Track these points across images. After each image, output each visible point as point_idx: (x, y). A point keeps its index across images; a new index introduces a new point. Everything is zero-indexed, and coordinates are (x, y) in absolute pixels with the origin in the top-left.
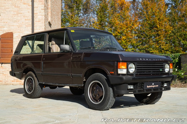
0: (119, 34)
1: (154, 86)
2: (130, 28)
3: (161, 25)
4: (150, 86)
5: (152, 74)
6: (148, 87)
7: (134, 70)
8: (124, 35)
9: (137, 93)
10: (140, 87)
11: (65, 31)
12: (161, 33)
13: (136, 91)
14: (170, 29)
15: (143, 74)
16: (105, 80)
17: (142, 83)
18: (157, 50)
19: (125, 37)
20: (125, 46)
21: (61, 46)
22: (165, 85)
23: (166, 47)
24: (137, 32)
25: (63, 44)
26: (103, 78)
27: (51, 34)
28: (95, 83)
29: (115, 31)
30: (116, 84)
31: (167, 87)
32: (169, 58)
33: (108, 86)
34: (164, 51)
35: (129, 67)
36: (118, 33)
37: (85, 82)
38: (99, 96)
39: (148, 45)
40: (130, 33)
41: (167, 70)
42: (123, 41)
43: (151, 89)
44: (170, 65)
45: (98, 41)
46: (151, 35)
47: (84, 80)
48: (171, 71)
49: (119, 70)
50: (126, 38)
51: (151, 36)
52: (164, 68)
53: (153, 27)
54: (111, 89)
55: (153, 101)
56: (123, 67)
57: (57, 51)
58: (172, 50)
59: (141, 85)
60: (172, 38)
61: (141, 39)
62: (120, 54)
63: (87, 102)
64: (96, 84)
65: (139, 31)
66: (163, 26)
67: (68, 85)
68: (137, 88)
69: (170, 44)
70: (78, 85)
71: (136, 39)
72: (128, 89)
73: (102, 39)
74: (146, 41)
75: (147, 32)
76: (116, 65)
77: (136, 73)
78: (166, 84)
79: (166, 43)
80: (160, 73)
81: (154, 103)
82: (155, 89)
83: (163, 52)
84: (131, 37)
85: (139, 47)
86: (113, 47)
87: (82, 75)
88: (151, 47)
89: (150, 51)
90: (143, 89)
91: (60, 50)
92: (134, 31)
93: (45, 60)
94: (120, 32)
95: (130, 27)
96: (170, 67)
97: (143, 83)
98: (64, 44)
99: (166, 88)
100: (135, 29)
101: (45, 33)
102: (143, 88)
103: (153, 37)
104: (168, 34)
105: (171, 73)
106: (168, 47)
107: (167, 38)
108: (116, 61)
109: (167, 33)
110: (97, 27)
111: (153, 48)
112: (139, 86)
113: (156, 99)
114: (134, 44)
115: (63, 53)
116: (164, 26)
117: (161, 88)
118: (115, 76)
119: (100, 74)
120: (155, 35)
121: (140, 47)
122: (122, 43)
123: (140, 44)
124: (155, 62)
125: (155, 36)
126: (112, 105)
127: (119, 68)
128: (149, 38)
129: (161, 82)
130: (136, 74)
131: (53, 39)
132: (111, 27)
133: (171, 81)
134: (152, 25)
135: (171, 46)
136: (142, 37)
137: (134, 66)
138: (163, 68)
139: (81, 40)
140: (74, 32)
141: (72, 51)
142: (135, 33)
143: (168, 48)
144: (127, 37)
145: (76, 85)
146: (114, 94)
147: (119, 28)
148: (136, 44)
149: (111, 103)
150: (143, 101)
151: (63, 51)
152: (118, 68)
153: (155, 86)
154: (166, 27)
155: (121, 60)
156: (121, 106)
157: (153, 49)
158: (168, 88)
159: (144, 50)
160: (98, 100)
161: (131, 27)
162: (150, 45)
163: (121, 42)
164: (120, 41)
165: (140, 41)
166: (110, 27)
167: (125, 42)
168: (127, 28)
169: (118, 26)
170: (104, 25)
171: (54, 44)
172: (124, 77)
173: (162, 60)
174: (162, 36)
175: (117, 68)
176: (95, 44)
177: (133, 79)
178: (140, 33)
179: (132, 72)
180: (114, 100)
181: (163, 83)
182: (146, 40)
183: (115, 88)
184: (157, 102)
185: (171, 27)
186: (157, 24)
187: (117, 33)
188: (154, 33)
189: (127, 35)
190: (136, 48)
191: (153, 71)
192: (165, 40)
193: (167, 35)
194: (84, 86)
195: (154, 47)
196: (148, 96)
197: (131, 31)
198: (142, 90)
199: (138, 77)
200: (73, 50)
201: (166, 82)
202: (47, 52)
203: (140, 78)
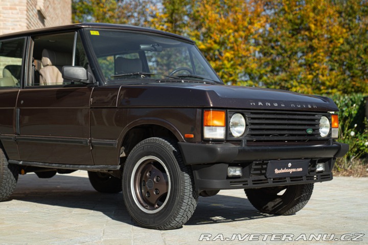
0: (216, 46)
1: (291, 171)
2: (244, 31)
3: (319, 24)
4: (282, 171)
5: (288, 141)
6: (277, 171)
7: (242, 129)
8: (228, 48)
9: (251, 185)
10: (259, 172)
11: (77, 33)
12: (319, 43)
13: (247, 181)
14: (341, 33)
15: (265, 139)
16: (173, 154)
17: (263, 162)
18: (309, 86)
19: (232, 54)
20: (231, 75)
21: (66, 69)
22: (320, 168)
23: (331, 80)
24: (261, 41)
25: (70, 65)
26: (168, 149)
27: (39, 38)
28: (147, 162)
29: (207, 37)
30: (200, 164)
31: (324, 173)
32: (329, 101)
33: (179, 169)
34: (324, 89)
35: (231, 124)
36: (215, 42)
37: (123, 160)
38: (157, 194)
39: (288, 73)
40: (244, 44)
41: (324, 132)
42: (226, 62)
43: (285, 178)
44: (333, 119)
45: (165, 62)
46: (296, 48)
47: (121, 156)
48: (335, 135)
49: (206, 129)
50: (232, 56)
51: (294, 51)
52: (316, 126)
53: (299, 29)
54: (187, 176)
55: (291, 208)
56: (216, 122)
57: (55, 82)
58: (345, 87)
59: (259, 167)
60: (345, 58)
61: (269, 59)
62: (208, 91)
63: (129, 209)
64: (150, 163)
65: (265, 39)
66: (325, 26)
67: (81, 166)
68: (250, 173)
69: (340, 71)
70: (106, 168)
71: (258, 59)
72: (228, 178)
73: (174, 57)
74: (282, 64)
75: (284, 40)
76: (198, 117)
77: (248, 138)
78: (321, 165)
79: (332, 70)
80: (308, 138)
81: (293, 213)
82: (294, 177)
83: (323, 91)
84: (244, 53)
85: (265, 78)
86: (196, 75)
87: (116, 142)
88: (295, 78)
89: (291, 88)
90: (266, 177)
91: (64, 81)
92: (253, 38)
93: (24, 105)
94: (218, 41)
95: (244, 29)
96: (331, 124)
97: (265, 162)
98: (73, 65)
99: (321, 176)
100: (256, 34)
101: (26, 38)
102: (264, 174)
103: (300, 54)
104: (337, 48)
105: (334, 140)
106: (335, 77)
107: (333, 56)
108: (198, 108)
109: (333, 43)
110: (164, 27)
111: (299, 81)
112: (255, 170)
113: (298, 202)
114: (252, 71)
115: (72, 87)
116: (327, 26)
117: (308, 175)
118: (197, 144)
119: (160, 139)
120: (303, 49)
121: (268, 78)
122: (223, 68)
123: (267, 71)
124: (295, 111)
125: (303, 52)
126: (190, 216)
127: (207, 126)
128: (290, 57)
129: (309, 160)
130: (248, 141)
131: (45, 51)
132: (197, 28)
133: (334, 158)
134: (297, 25)
135: (342, 77)
136: (272, 54)
137: (243, 120)
138: (314, 125)
139: (117, 56)
140: (98, 34)
141: (92, 83)
142: (257, 44)
143: (335, 81)
144: (237, 53)
145: (101, 168)
146: (194, 190)
147: (217, 30)
148: (259, 71)
149: (187, 210)
150: (267, 207)
151: (70, 83)
152: (205, 124)
153: (294, 170)
154: (332, 28)
155: (212, 105)
156: (212, 220)
157: (299, 83)
158: (326, 176)
159: (278, 85)
160: (154, 202)
161: (247, 28)
162: (292, 74)
163: (221, 65)
164: (219, 63)
165: (267, 64)
166: (195, 27)
167: (232, 66)
168: (236, 31)
169: (214, 27)
170: (178, 23)
171: (48, 65)
172: (219, 148)
173: (312, 107)
174: (321, 50)
175: (202, 124)
176: (158, 68)
177: (241, 151)
178: (268, 43)
179: (239, 135)
180: (194, 202)
181: (314, 163)
182: (281, 61)
183: (196, 173)
184: (300, 209)
185: (344, 30)
186: (309, 23)
187: (213, 43)
188: (301, 44)
189: (236, 47)
190: (257, 79)
191: (291, 132)
192: (329, 61)
193: (333, 50)
194: (122, 169)
195: (301, 79)
196: (278, 194)
197: (246, 39)
198: (264, 180)
199: (253, 148)
200: (94, 81)
201: (322, 161)
202: (30, 85)
203: (256, 151)
